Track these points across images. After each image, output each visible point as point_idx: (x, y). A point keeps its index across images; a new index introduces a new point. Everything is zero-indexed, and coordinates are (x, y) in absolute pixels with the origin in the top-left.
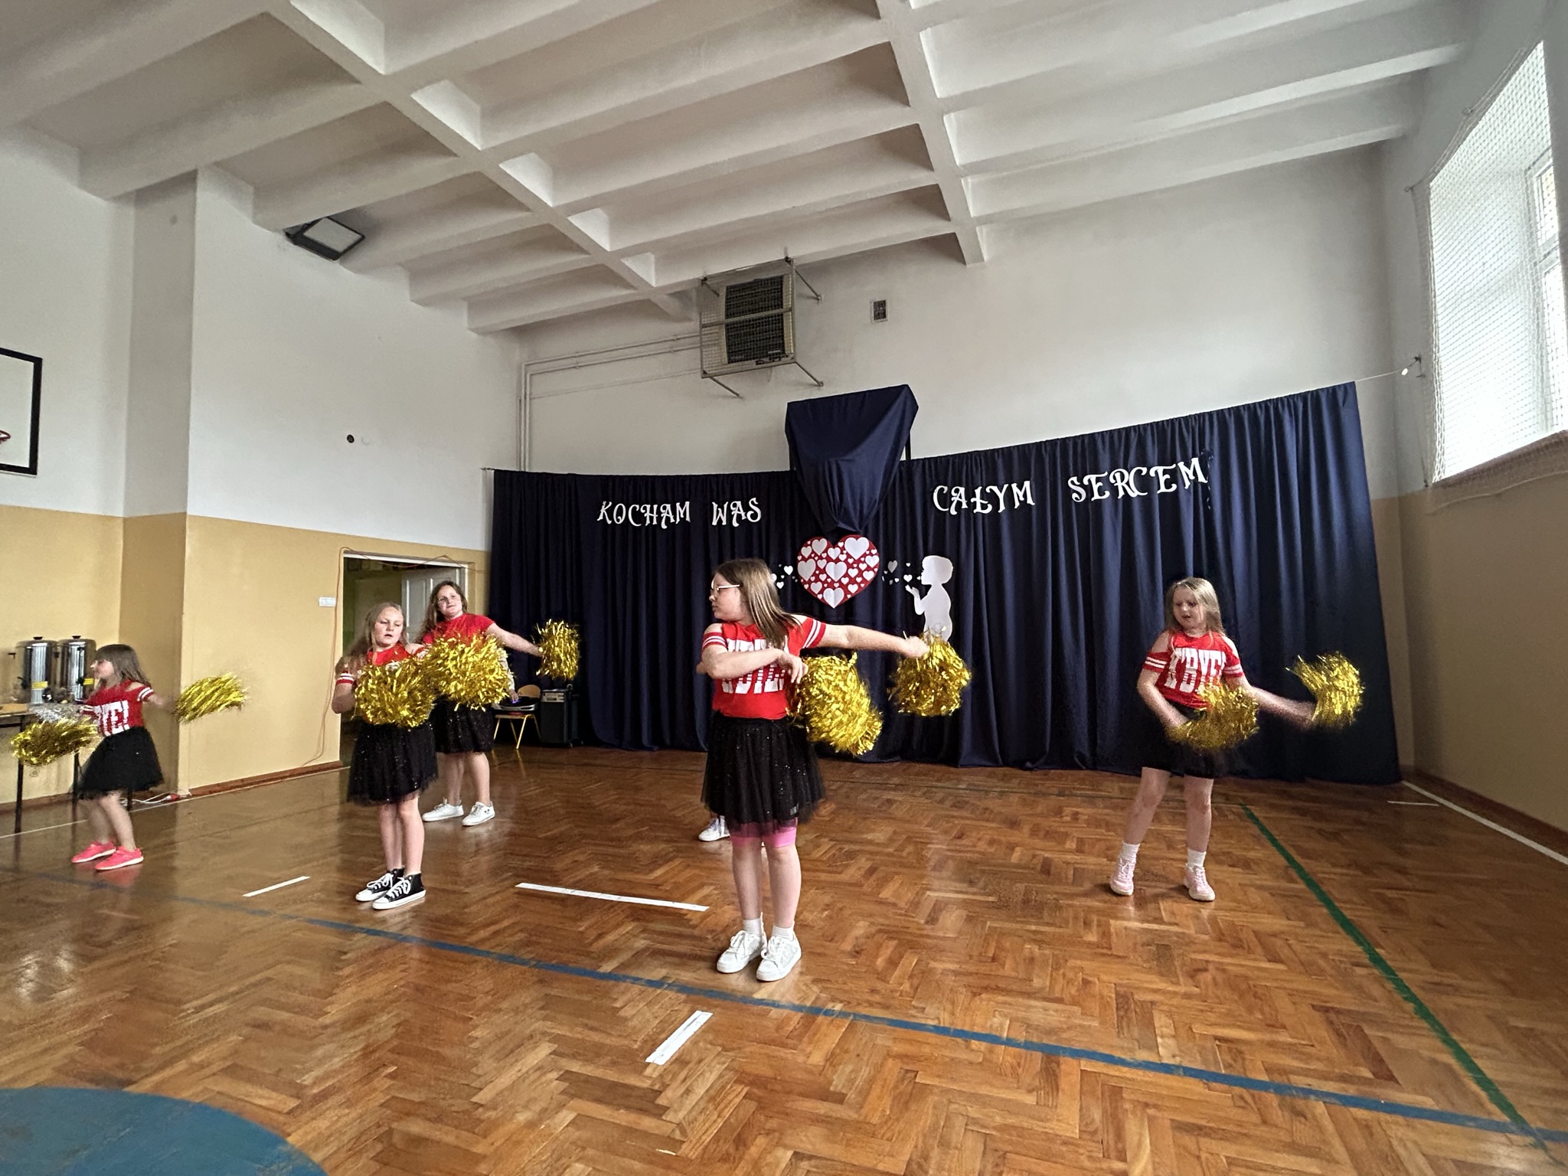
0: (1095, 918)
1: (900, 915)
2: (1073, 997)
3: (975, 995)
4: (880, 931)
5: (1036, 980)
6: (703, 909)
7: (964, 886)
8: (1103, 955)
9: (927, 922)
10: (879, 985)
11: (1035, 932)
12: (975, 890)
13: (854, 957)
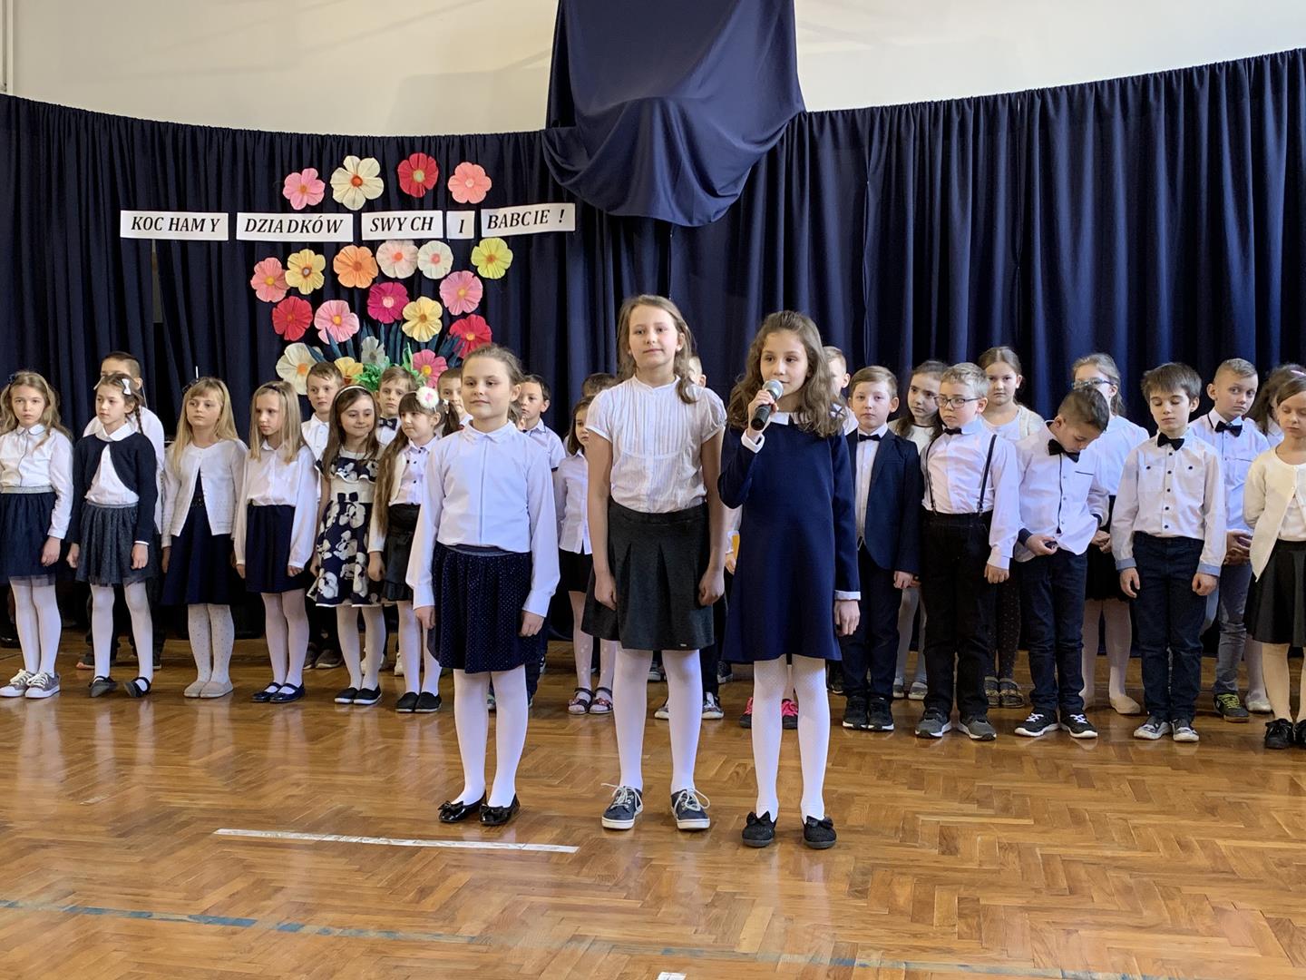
0: (1192, 839)
1: (894, 845)
2: (1209, 927)
3: (1069, 932)
4: (874, 866)
5: (1145, 913)
6: (572, 850)
7: (973, 808)
8: (1228, 880)
9: (943, 853)
10: (918, 927)
11: (1113, 858)
12: (991, 812)
13: (857, 897)
